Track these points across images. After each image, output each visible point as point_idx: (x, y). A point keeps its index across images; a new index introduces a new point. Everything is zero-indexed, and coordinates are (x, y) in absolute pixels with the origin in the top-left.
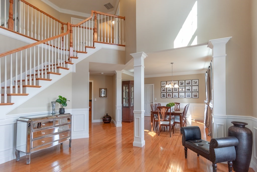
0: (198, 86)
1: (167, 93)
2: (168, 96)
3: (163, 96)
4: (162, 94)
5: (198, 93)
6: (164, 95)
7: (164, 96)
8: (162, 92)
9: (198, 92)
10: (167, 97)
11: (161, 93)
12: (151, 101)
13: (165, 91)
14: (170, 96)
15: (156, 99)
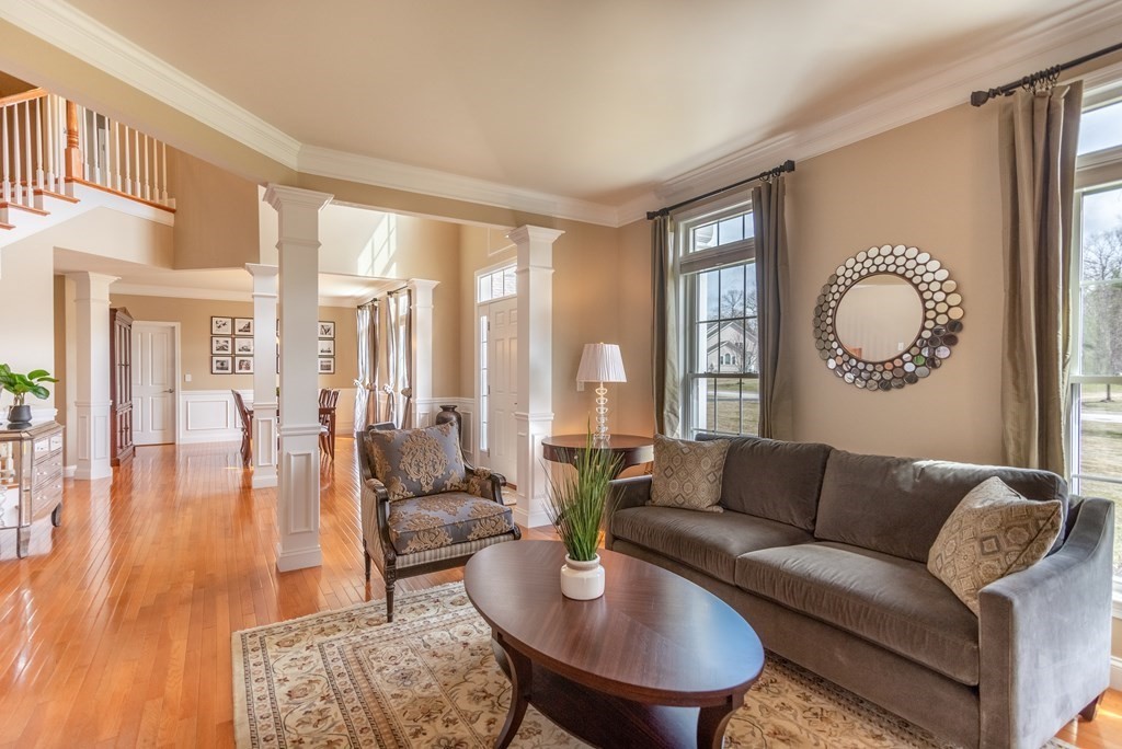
0: (333, 339)
1: (233, 356)
2: (240, 368)
3: (218, 368)
4: (215, 359)
5: (332, 360)
6: (222, 364)
7: (222, 366)
8: (215, 352)
9: (333, 357)
10: (233, 372)
11: (213, 355)
12: (163, 384)
13: (230, 352)
14: (248, 368)
15: (189, 378)
